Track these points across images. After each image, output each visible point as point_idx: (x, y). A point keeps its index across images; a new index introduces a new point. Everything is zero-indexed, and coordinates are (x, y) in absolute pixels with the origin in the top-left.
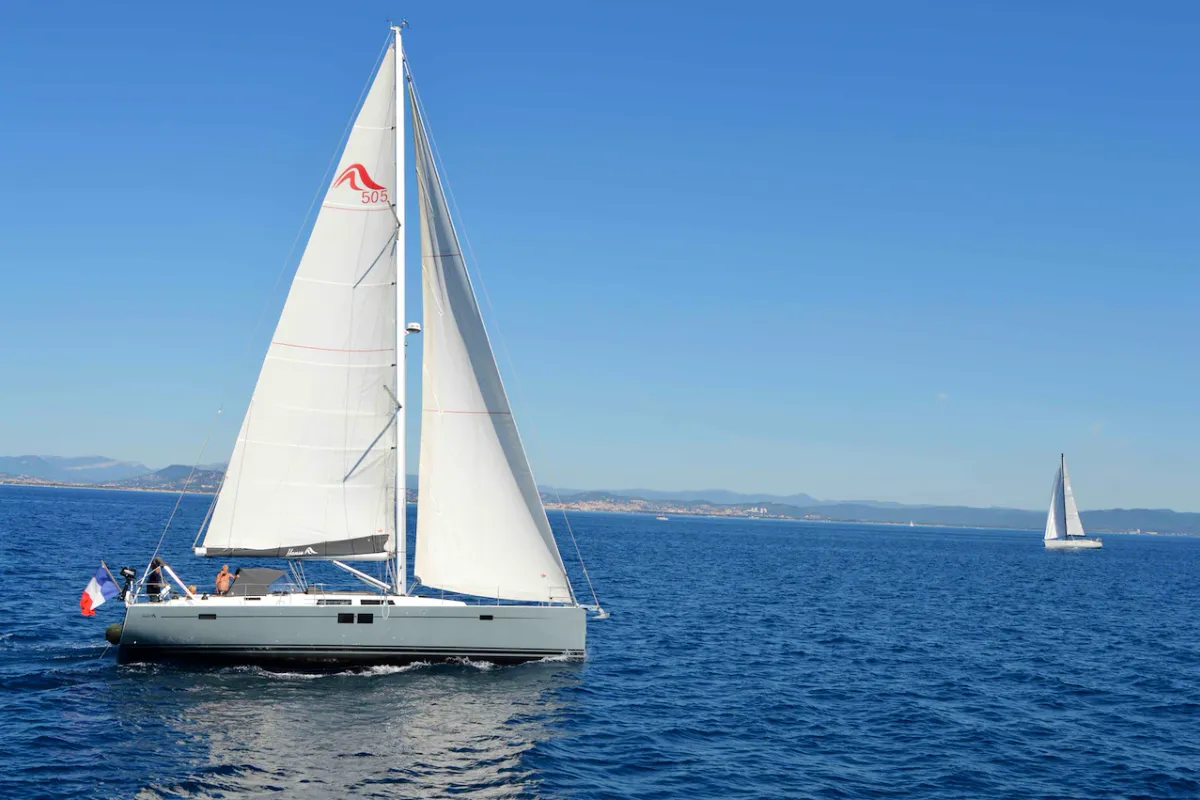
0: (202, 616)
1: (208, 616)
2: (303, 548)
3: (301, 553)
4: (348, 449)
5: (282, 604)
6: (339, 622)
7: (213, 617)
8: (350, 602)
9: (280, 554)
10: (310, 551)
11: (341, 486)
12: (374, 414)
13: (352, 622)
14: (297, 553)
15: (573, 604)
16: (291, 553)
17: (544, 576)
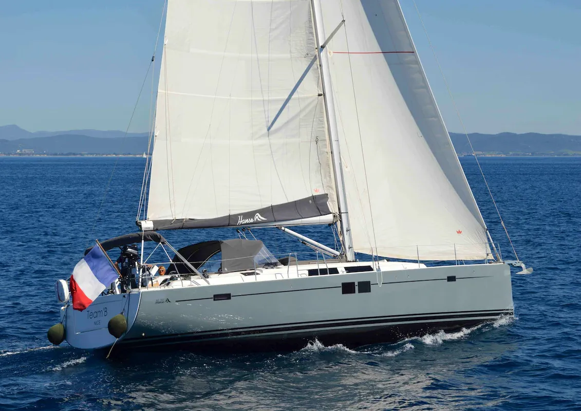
0: (217, 297)
1: (223, 296)
2: (251, 214)
3: (252, 221)
4: (266, 98)
5: (279, 278)
6: (344, 292)
7: (228, 297)
8: (334, 271)
9: (232, 223)
10: (259, 217)
11: (265, 141)
12: (288, 56)
13: (354, 292)
14: (247, 221)
15: (496, 260)
16: (241, 221)
17: (459, 232)
